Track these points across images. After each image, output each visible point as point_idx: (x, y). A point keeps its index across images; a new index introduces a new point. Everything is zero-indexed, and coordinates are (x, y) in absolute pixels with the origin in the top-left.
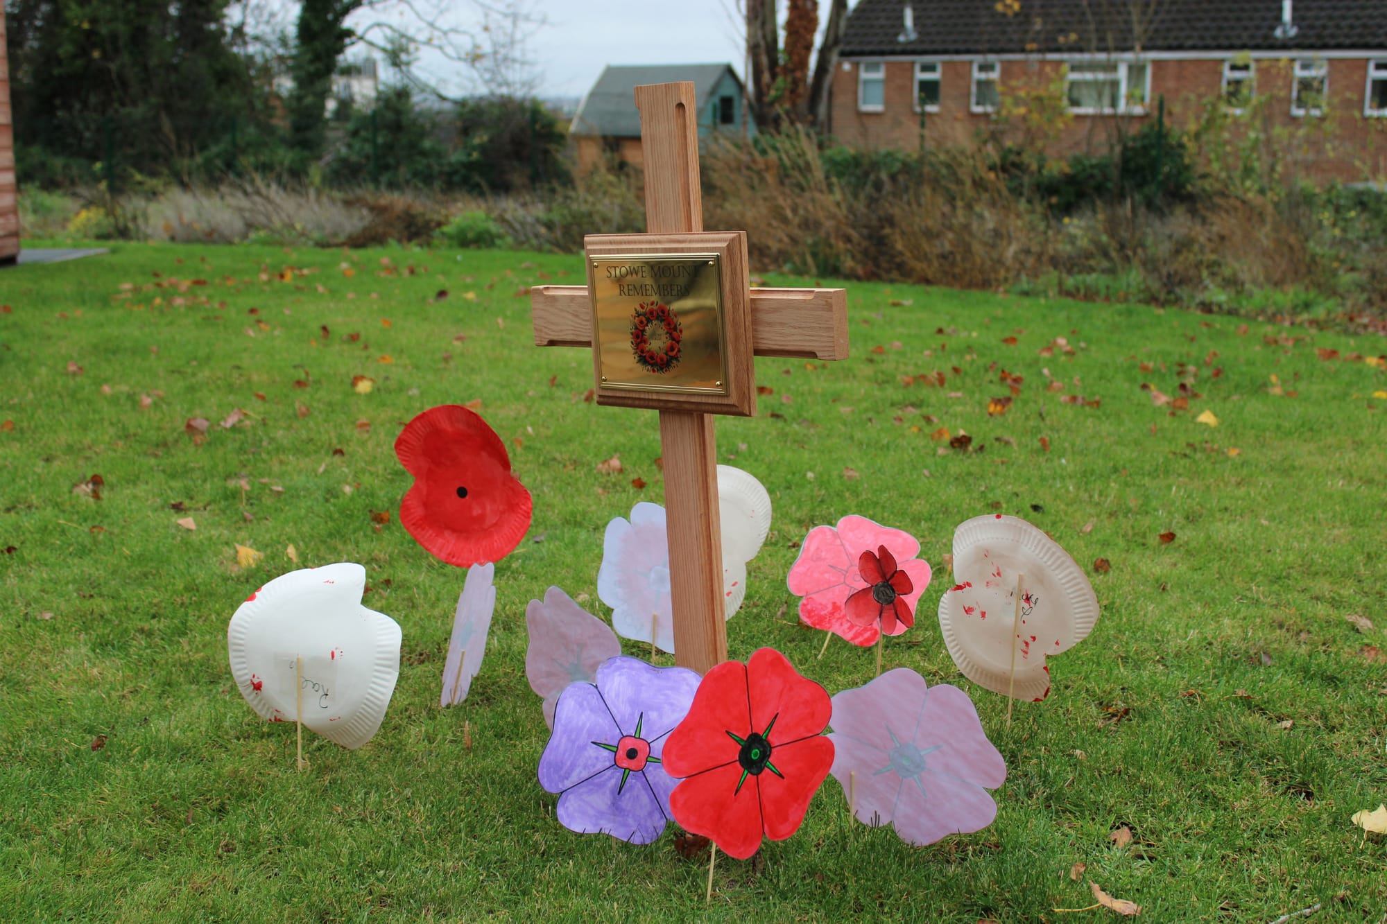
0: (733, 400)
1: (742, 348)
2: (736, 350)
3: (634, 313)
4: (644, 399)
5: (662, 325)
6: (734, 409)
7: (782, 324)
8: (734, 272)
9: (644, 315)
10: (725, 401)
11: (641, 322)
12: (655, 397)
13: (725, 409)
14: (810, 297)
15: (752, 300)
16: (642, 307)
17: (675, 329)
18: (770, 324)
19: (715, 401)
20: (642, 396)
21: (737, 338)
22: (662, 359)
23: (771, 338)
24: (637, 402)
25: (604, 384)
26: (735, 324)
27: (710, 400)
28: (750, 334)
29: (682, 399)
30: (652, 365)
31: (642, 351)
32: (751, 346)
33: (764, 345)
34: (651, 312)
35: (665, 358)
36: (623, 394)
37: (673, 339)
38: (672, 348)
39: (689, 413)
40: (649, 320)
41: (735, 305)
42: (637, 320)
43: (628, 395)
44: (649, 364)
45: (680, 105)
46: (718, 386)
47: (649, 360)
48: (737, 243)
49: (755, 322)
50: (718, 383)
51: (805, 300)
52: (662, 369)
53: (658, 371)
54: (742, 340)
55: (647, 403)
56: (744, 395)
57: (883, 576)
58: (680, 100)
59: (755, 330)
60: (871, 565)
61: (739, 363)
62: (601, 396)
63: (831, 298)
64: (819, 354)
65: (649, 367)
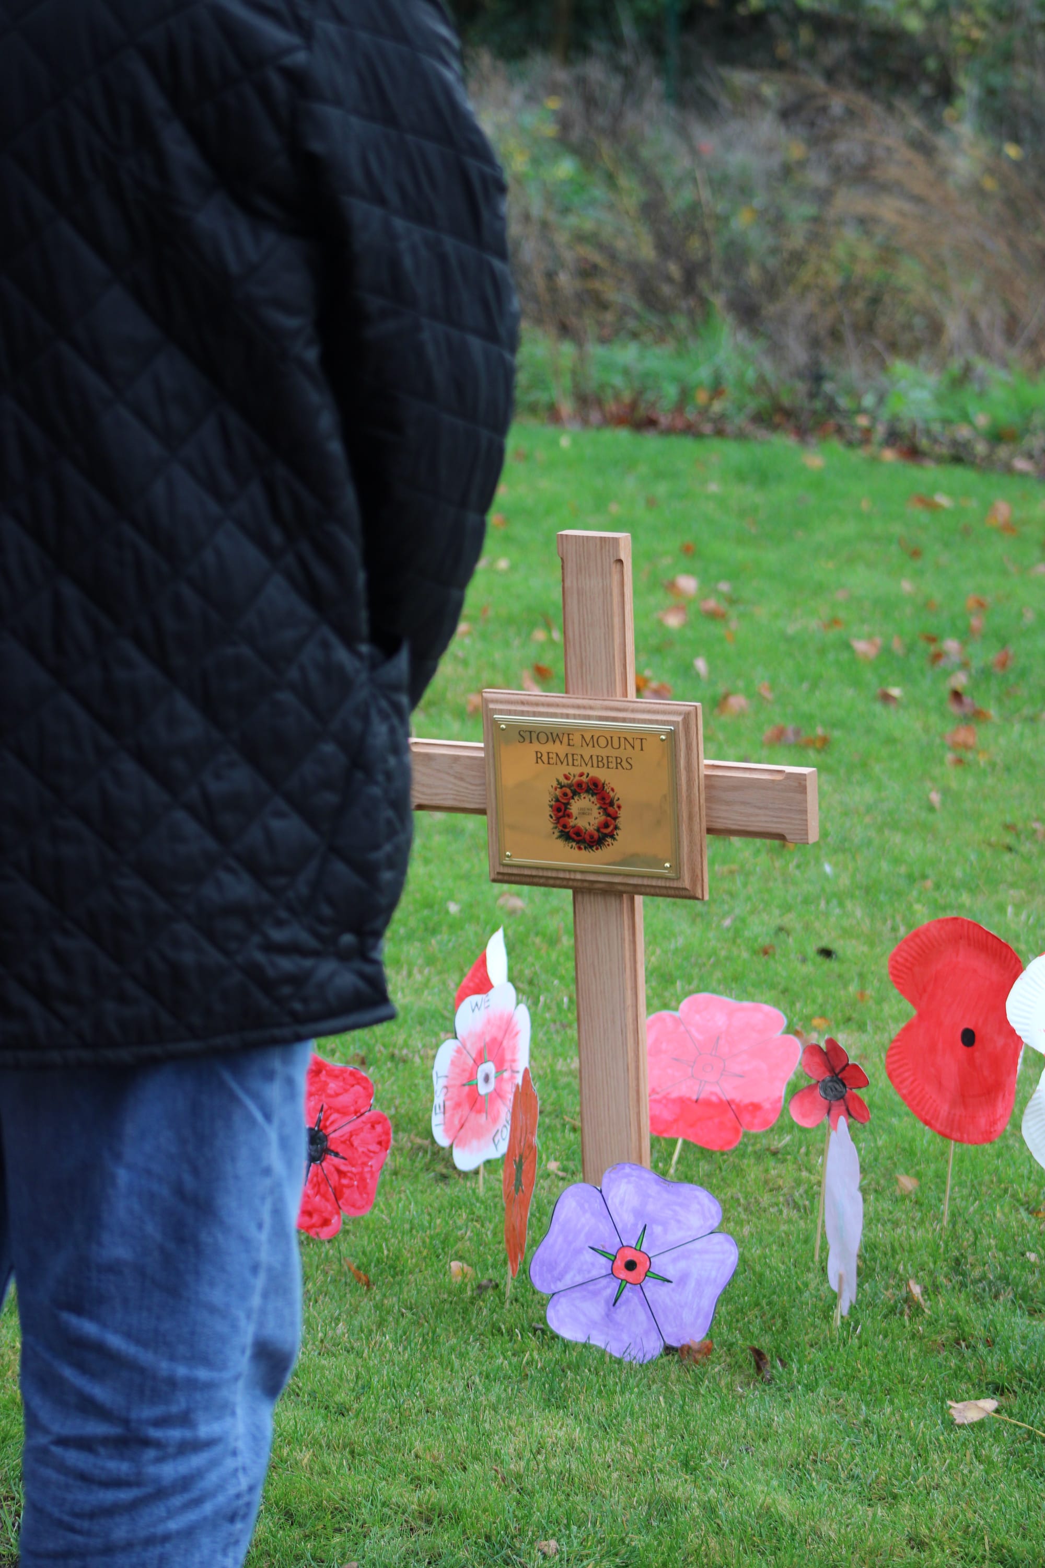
0: (687, 884)
1: (696, 828)
2: (691, 830)
3: (555, 784)
4: (562, 879)
5: (594, 799)
6: (684, 893)
7: (743, 803)
8: (689, 747)
9: (569, 786)
10: (675, 884)
11: (565, 794)
12: (579, 876)
13: (672, 892)
14: (778, 777)
15: (707, 777)
16: (567, 777)
17: (611, 804)
18: (728, 803)
19: (661, 883)
20: (561, 875)
21: (690, 818)
22: (592, 836)
23: (729, 817)
24: (550, 882)
25: (507, 861)
26: (690, 802)
28: (704, 813)
29: (617, 880)
30: (578, 842)
31: (565, 826)
32: (704, 827)
33: (718, 825)
34: (579, 784)
35: (596, 835)
36: (534, 873)
37: (608, 815)
38: (606, 825)
39: (620, 894)
40: (575, 793)
41: (690, 782)
42: (558, 792)
43: (541, 873)
44: (574, 840)
45: (620, 561)
46: (666, 868)
47: (574, 836)
48: (693, 717)
49: (708, 800)
50: (667, 865)
51: (773, 781)
52: (591, 847)
53: (585, 848)
54: (697, 819)
55: (565, 883)
56: (697, 878)
57: (832, 1070)
58: (623, 558)
59: (708, 808)
60: (817, 1059)
61: (691, 842)
62: (499, 873)
63: (805, 780)
64: (788, 837)
65: (574, 844)
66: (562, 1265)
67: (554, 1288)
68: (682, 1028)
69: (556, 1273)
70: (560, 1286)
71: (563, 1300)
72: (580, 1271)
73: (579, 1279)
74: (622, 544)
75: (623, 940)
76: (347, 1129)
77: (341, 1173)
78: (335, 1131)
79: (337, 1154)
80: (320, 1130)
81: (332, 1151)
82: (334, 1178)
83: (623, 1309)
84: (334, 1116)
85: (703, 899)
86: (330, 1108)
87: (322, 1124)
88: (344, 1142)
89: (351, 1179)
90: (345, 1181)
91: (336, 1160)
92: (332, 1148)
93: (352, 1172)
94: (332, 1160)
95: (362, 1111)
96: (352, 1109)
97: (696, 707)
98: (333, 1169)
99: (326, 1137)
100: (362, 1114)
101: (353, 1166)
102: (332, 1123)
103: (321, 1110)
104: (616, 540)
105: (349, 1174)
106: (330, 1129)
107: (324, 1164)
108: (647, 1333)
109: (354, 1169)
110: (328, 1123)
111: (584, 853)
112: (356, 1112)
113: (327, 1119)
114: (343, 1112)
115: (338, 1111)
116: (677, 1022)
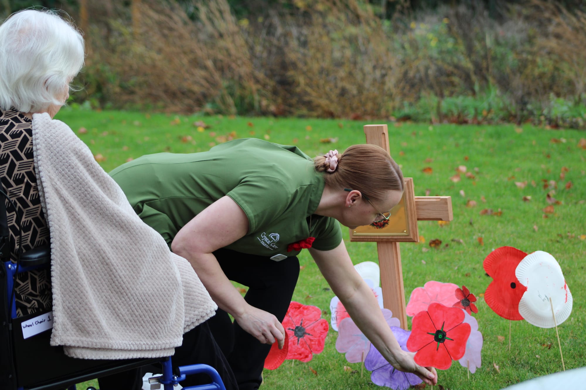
0: (412, 237)
1: (414, 219)
2: (412, 219)
4: (373, 239)
6: (411, 240)
7: (428, 209)
8: (409, 192)
10: (408, 237)
12: (378, 237)
13: (407, 240)
14: (439, 200)
15: (416, 202)
18: (423, 210)
19: (403, 237)
20: (372, 237)
21: (412, 215)
23: (424, 214)
24: (369, 240)
25: (355, 234)
26: (411, 210)
27: (401, 237)
28: (416, 213)
30: (377, 226)
32: (416, 218)
33: (421, 217)
36: (364, 237)
39: (391, 242)
41: (410, 204)
43: (366, 237)
44: (375, 225)
45: (384, 134)
46: (405, 232)
47: (375, 224)
48: (410, 182)
49: (417, 209)
50: (405, 231)
51: (437, 201)
52: (381, 227)
53: (379, 228)
54: (413, 216)
55: (373, 240)
56: (415, 235)
57: (465, 296)
58: (385, 132)
59: (417, 212)
60: (460, 293)
61: (412, 223)
62: (353, 238)
63: (447, 200)
64: (443, 219)
65: (375, 227)
66: (375, 361)
67: (373, 369)
68: (425, 292)
69: (373, 364)
70: (375, 368)
71: (376, 373)
72: (381, 363)
73: (381, 365)
74: (384, 128)
75: (393, 257)
76: (312, 325)
77: (311, 340)
78: (308, 327)
79: (309, 334)
80: (302, 327)
81: (307, 333)
82: (309, 342)
83: (396, 374)
84: (307, 322)
85: (417, 242)
86: (305, 319)
87: (302, 325)
88: (311, 330)
89: (315, 342)
90: (313, 343)
91: (309, 336)
92: (307, 332)
93: (315, 340)
94: (307, 335)
95: (317, 319)
96: (314, 319)
97: (411, 179)
98: (308, 339)
99: (304, 329)
100: (317, 320)
101: (315, 337)
102: (306, 324)
103: (302, 320)
104: (382, 127)
105: (314, 340)
106: (306, 326)
107: (304, 338)
108: (404, 382)
109: (316, 339)
110: (305, 324)
111: (379, 230)
112: (315, 320)
113: (304, 323)
114: (310, 320)
115: (308, 320)
116: (424, 290)
